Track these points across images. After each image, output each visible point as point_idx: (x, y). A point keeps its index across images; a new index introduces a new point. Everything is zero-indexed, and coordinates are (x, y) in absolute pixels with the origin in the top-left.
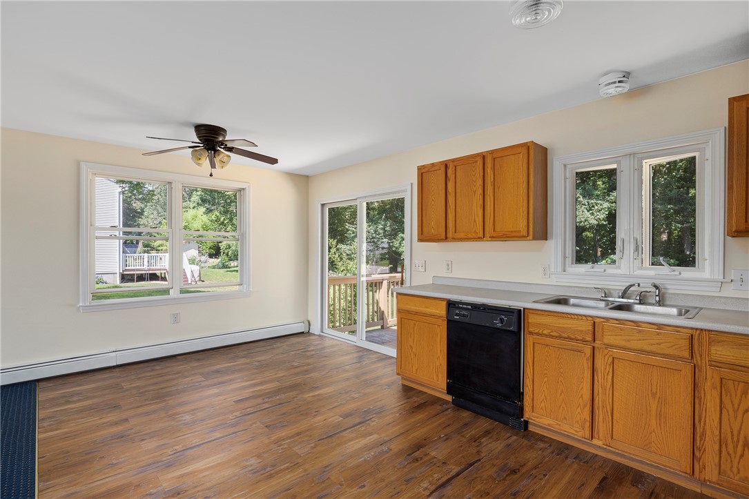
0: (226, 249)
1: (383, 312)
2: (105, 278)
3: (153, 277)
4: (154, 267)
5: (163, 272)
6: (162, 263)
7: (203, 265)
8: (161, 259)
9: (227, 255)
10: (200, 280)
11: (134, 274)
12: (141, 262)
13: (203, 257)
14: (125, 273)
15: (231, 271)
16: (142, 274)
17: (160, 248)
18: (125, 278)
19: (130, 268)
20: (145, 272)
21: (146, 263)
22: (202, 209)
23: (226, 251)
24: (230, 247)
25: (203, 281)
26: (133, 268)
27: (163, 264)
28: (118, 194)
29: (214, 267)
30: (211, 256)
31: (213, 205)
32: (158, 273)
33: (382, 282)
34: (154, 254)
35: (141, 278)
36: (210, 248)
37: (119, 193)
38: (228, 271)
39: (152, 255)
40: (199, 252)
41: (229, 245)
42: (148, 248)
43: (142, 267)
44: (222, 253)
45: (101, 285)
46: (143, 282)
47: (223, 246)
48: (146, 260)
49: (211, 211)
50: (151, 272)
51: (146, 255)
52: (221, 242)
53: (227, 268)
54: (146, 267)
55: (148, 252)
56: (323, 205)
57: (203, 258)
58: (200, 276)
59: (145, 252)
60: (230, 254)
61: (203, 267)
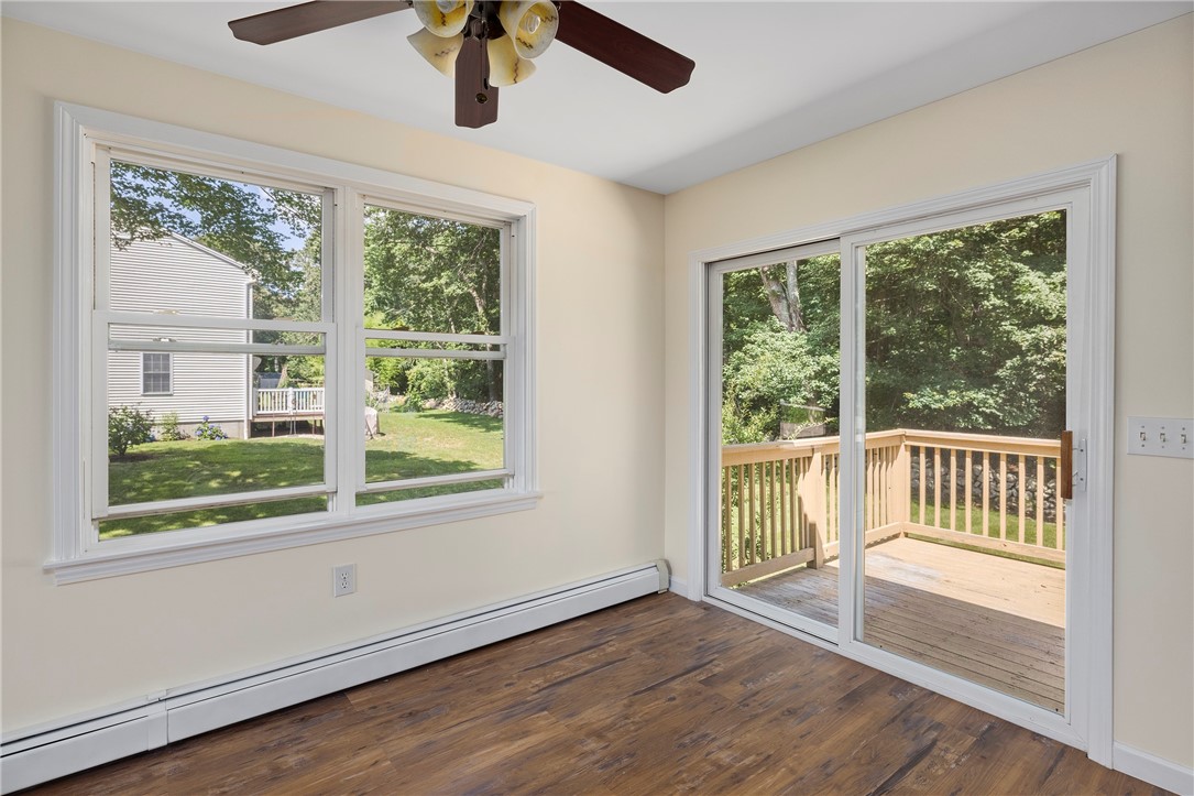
0: (417, 379)
1: (813, 527)
2: (225, 429)
3: (303, 427)
4: (304, 411)
5: (318, 418)
6: (316, 404)
7: (381, 406)
8: (315, 396)
9: (419, 388)
10: (378, 433)
11: (271, 423)
12: (283, 402)
13: (380, 393)
14: (257, 420)
15: (426, 416)
16: (284, 423)
17: (314, 379)
18: (258, 429)
19: (265, 412)
20: (288, 419)
21: (290, 405)
22: (380, 316)
23: (417, 384)
24: (423, 377)
25: (383, 434)
26: (269, 412)
27: (319, 406)
28: (245, 287)
29: (398, 410)
30: (394, 391)
31: (397, 308)
32: (310, 420)
33: (810, 459)
34: (304, 388)
35: (283, 428)
36: (392, 378)
37: (249, 285)
38: (421, 416)
39: (302, 390)
40: (375, 384)
41: (421, 373)
42: (297, 379)
43: (284, 411)
44: (410, 387)
45: (217, 442)
46: (286, 436)
47: (412, 374)
48: (290, 398)
49: (394, 317)
50: (298, 419)
51: (291, 389)
52: (409, 368)
53: (419, 411)
54: (290, 411)
55: (294, 385)
56: (709, 265)
57: (381, 395)
58: (377, 425)
59: (290, 385)
60: (422, 387)
61: (380, 410)
